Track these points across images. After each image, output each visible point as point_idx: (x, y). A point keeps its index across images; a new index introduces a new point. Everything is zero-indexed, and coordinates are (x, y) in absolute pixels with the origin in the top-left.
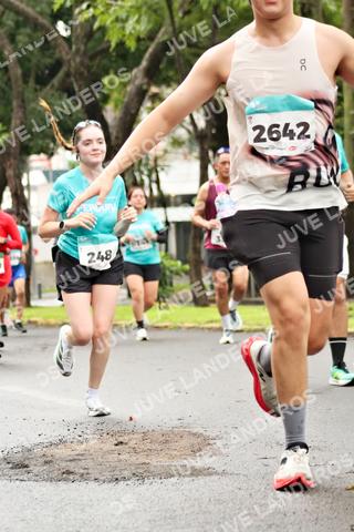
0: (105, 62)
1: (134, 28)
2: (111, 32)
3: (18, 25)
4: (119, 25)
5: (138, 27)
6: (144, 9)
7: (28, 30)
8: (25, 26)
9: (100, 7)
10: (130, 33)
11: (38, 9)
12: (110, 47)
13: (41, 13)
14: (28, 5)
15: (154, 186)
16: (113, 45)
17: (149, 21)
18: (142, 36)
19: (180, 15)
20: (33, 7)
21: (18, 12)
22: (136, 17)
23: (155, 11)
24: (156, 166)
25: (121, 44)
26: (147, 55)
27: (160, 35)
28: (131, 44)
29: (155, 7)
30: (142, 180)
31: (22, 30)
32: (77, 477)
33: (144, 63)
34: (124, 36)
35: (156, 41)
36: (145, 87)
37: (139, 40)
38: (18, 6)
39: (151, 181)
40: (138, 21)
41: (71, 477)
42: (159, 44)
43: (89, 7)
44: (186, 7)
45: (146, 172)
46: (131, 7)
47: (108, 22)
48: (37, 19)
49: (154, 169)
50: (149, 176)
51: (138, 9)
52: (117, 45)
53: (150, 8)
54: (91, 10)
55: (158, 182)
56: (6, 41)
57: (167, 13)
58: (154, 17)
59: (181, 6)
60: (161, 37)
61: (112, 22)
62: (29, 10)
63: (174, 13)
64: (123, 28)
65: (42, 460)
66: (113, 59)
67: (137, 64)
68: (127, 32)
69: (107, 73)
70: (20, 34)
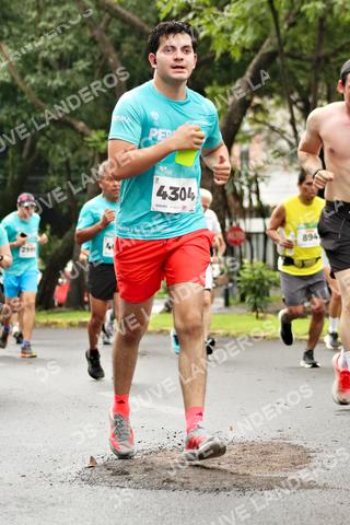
0: (209, 72)
1: (240, 39)
2: (215, 43)
3: (123, 33)
4: (225, 36)
5: (243, 38)
6: (250, 20)
7: (133, 39)
8: (130, 35)
9: (206, 17)
10: (236, 44)
11: (144, 18)
12: (215, 56)
13: (147, 22)
14: (134, 13)
15: (254, 197)
16: (218, 55)
17: (254, 32)
18: (247, 47)
19: (286, 26)
20: (140, 16)
21: (124, 20)
22: (242, 28)
23: (261, 23)
24: (256, 176)
25: (226, 54)
26: (251, 66)
27: (265, 46)
28: (236, 55)
29: (261, 18)
30: (242, 191)
31: (127, 39)
32: (177, 486)
33: (248, 74)
34: (229, 46)
35: (261, 52)
36: (248, 98)
37: (244, 50)
38: (124, 15)
39: (250, 191)
40: (244, 32)
41: (172, 486)
42: (263, 55)
43: (195, 16)
44: (292, 19)
45: (246, 183)
46: (237, 18)
47: (214, 33)
48: (143, 27)
49: (254, 180)
50: (249, 186)
51: (244, 20)
52: (222, 55)
53: (256, 19)
54: (197, 19)
55: (257, 192)
56: (111, 49)
57: (273, 25)
58: (259, 27)
59: (287, 18)
60: (266, 48)
61: (218, 32)
62: (136, 19)
63: (280, 25)
64: (229, 39)
65: (142, 468)
66: (217, 69)
67: (241, 74)
68: (233, 42)
69: (210, 84)
70: (125, 42)
